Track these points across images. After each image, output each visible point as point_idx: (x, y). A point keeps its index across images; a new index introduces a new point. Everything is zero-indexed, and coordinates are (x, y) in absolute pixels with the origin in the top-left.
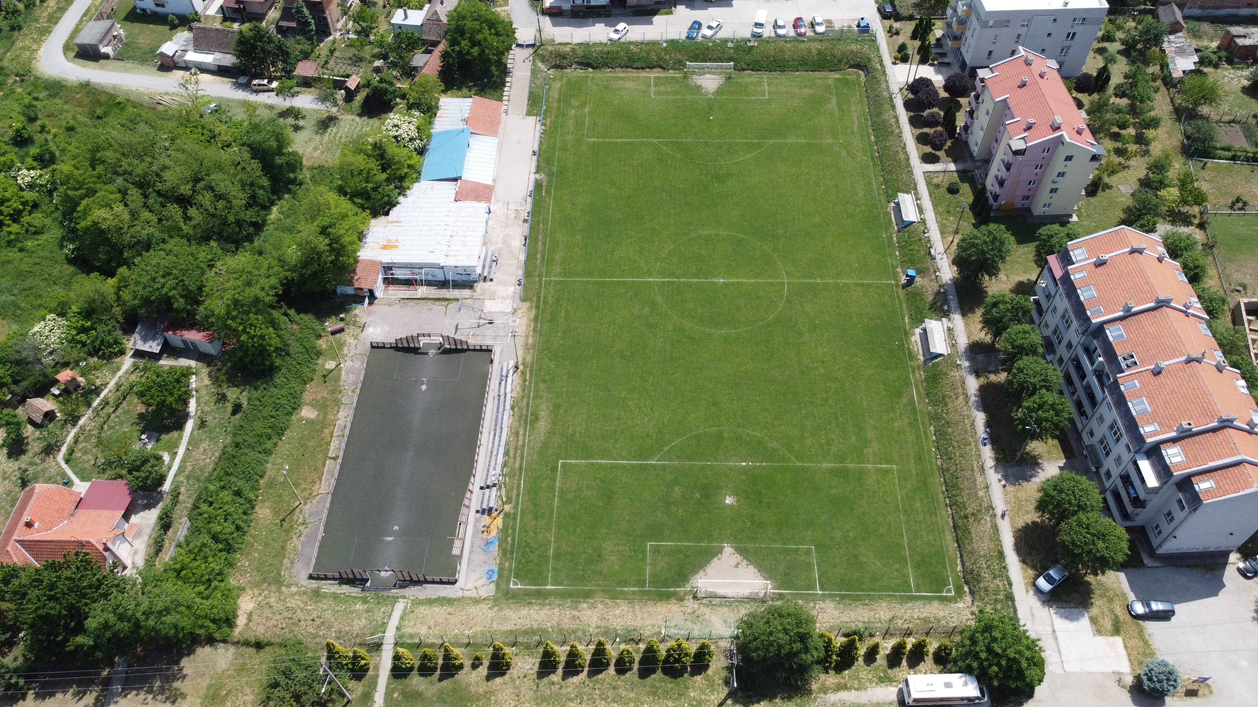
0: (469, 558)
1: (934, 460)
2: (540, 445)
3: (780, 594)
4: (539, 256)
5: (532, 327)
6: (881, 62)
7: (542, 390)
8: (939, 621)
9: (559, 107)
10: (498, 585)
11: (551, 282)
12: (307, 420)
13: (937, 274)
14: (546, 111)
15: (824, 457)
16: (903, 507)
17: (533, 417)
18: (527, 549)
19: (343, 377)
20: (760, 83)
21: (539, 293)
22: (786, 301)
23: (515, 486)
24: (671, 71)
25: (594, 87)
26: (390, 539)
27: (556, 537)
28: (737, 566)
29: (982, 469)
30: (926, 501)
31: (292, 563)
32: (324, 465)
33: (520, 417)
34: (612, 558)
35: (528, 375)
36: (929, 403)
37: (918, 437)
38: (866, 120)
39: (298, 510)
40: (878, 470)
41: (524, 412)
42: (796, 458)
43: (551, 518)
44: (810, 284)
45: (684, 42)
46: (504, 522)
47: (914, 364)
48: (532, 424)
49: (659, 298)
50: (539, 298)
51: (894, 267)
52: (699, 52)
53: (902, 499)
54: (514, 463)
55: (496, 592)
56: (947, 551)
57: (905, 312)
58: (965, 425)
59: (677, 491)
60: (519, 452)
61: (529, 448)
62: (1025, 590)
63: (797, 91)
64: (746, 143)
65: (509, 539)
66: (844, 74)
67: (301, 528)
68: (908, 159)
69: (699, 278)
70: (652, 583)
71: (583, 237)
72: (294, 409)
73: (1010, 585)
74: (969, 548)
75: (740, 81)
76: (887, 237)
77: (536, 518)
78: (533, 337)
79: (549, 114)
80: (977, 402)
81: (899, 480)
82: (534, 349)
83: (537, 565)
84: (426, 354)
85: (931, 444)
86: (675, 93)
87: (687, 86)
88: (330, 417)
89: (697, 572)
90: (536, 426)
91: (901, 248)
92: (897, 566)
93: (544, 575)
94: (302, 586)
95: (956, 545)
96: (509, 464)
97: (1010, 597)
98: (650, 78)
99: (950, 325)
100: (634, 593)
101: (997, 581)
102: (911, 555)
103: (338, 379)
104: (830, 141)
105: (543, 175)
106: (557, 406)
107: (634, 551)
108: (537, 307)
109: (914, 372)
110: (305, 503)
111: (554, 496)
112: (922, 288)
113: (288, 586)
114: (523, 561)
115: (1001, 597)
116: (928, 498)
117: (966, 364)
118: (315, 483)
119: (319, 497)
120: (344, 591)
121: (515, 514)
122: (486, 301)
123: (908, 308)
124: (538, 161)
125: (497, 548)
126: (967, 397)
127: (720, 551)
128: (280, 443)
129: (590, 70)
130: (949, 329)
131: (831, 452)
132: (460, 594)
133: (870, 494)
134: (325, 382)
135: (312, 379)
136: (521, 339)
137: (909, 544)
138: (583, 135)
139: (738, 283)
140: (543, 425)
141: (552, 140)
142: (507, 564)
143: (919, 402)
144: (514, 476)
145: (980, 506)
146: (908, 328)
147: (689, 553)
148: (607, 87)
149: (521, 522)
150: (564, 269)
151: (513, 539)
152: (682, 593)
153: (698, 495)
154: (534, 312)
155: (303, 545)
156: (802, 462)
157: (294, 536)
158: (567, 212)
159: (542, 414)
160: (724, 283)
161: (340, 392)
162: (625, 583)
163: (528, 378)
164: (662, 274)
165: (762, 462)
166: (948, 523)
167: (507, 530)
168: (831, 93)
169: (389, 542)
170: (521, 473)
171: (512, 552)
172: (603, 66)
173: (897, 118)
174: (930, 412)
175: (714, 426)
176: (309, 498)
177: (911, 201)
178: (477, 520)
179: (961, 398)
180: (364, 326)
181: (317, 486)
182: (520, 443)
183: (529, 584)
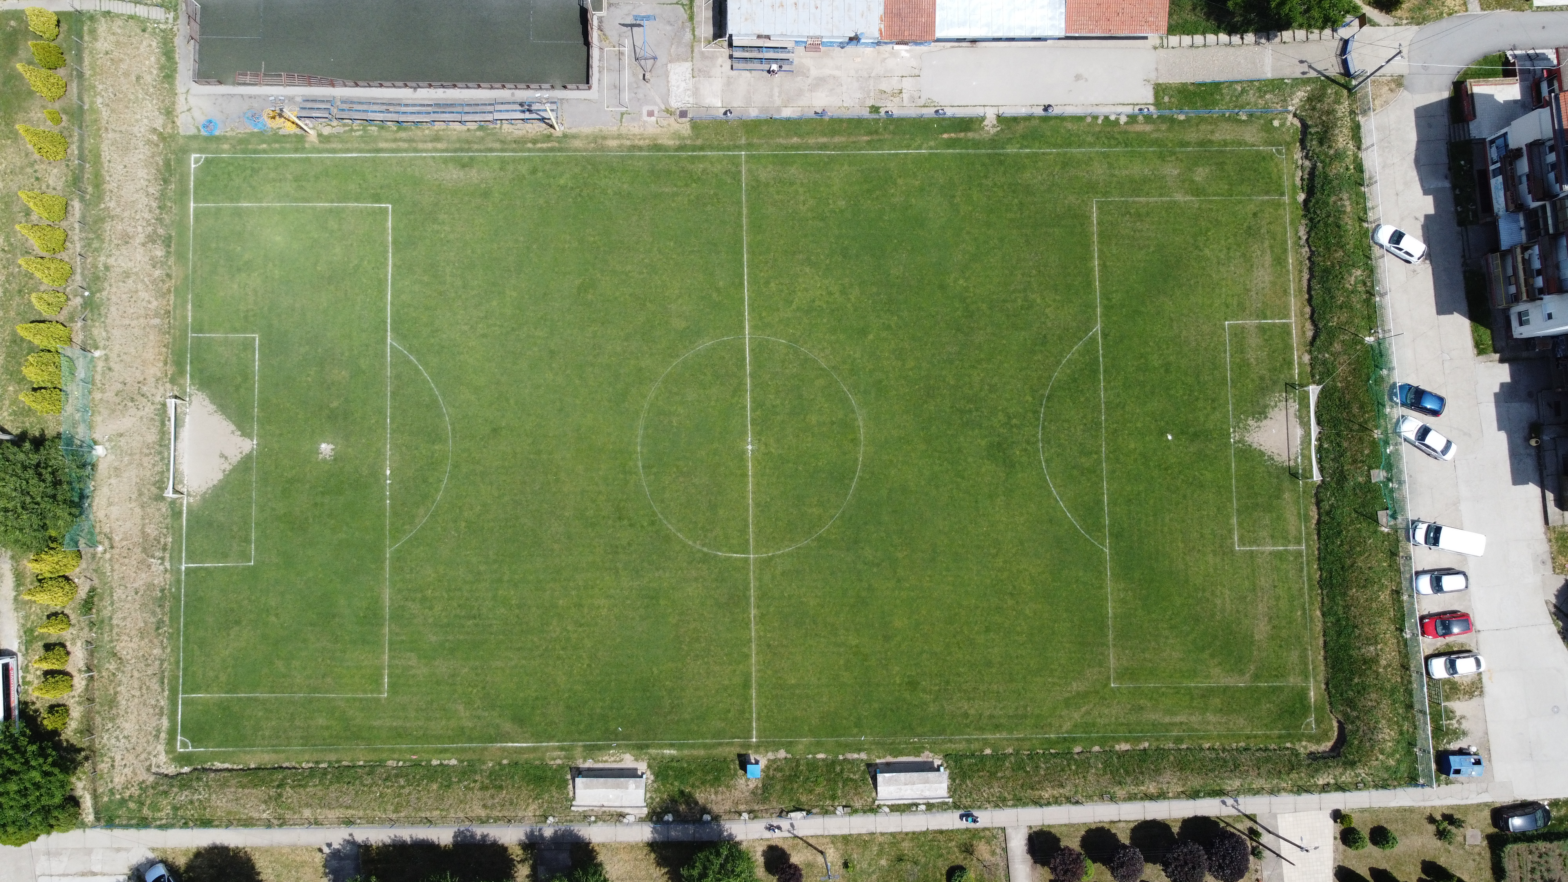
0: (232, 96)
1: (396, 756)
2: (417, 174)
3: (180, 513)
4: (795, 140)
5: (641, 143)
6: (1340, 788)
7: (516, 169)
8: (112, 719)
9: (1183, 144)
10: (195, 137)
11: (738, 165)
13: (745, 816)
14: (1172, 121)
15: (400, 591)
16: (319, 700)
17: (466, 160)
18: (248, 172)
20: (1280, 535)
21: (712, 148)
22: (705, 554)
23: (349, 145)
24: (1306, 358)
25: (1251, 208)
27: (267, 208)
28: (222, 456)
29: (349, 822)
30: (326, 734)
33: (468, 142)
34: (236, 286)
35: (545, 145)
36: (500, 764)
37: (439, 738)
38: (1179, 740)
40: (379, 669)
41: (476, 146)
42: (398, 551)
43: (296, 200)
44: (747, 598)
45: (1380, 380)
46: (289, 135)
47: (578, 752)
48: (452, 159)
49: (705, 344)
50: (702, 148)
51: (788, 746)
52: (1355, 410)
53: (330, 700)
54: (386, 140)
55: (185, 137)
56: (245, 752)
57: (686, 752)
58: (431, 810)
59: (341, 375)
60: (406, 145)
61: (412, 159)
62: (155, 846)
63: (1262, 608)
64: (1099, 502)
65: (264, 146)
66: (1319, 709)
68: (1037, 803)
69: (753, 410)
70: (198, 342)
71: (842, 211)
73: (160, 827)
74: (234, 782)
75: (1286, 495)
76: (861, 743)
77: (297, 179)
78: (620, 146)
79: (1164, 127)
80: (473, 836)
81: (361, 700)
82: (594, 150)
83: (226, 186)
85: (425, 756)
86: (1242, 368)
87: (1263, 389)
89: (213, 402)
90: (451, 166)
91: (831, 765)
92: (223, 678)
93: (210, 197)
95: (252, 766)
96: (384, 133)
97: (144, 823)
98: (1287, 316)
99: (631, 819)
100: (185, 317)
101: (168, 810)
102: (240, 699)
104: (1112, 662)
105: (993, 131)
106: (486, 194)
107: (246, 318)
108: (681, 148)
109: (562, 749)
111: (332, 201)
112: (728, 787)
114: (231, 168)
115: (146, 811)
116: (331, 737)
117: (548, 832)
121: (303, 150)
122: (688, 65)
123: (695, 759)
124: (1029, 118)
125: (247, 131)
126: (483, 821)
127: (246, 434)
129: (1301, 197)
130: (622, 815)
131: (409, 604)
132: (180, 88)
133: (338, 654)
136: (615, 128)
137: (256, 700)
138: (1105, 194)
139: (745, 475)
140: (454, 174)
141: (1090, 139)
142: (226, 147)
143: (504, 749)
144: (365, 142)
145: (288, 809)
146: (653, 751)
147: (242, 390)
148: (1251, 232)
149: (291, 159)
150: (767, 185)
151: (264, 151)
152: (182, 382)
153: (335, 404)
154: (671, 143)
156: (391, 558)
158: (900, 181)
159: (473, 173)
160: (744, 452)
162: (198, 305)
163: (539, 145)
164: (759, 349)
165: (391, 499)
166: (288, 760)
167: (276, 142)
168: (1256, 677)
170: (369, 151)
171: (243, 151)
172: (1311, 220)
173: (1161, 796)
174: (484, 763)
175: (453, 430)
177: (927, 794)
178: (291, 99)
179: (483, 813)
182: (421, 146)
183: (196, 179)
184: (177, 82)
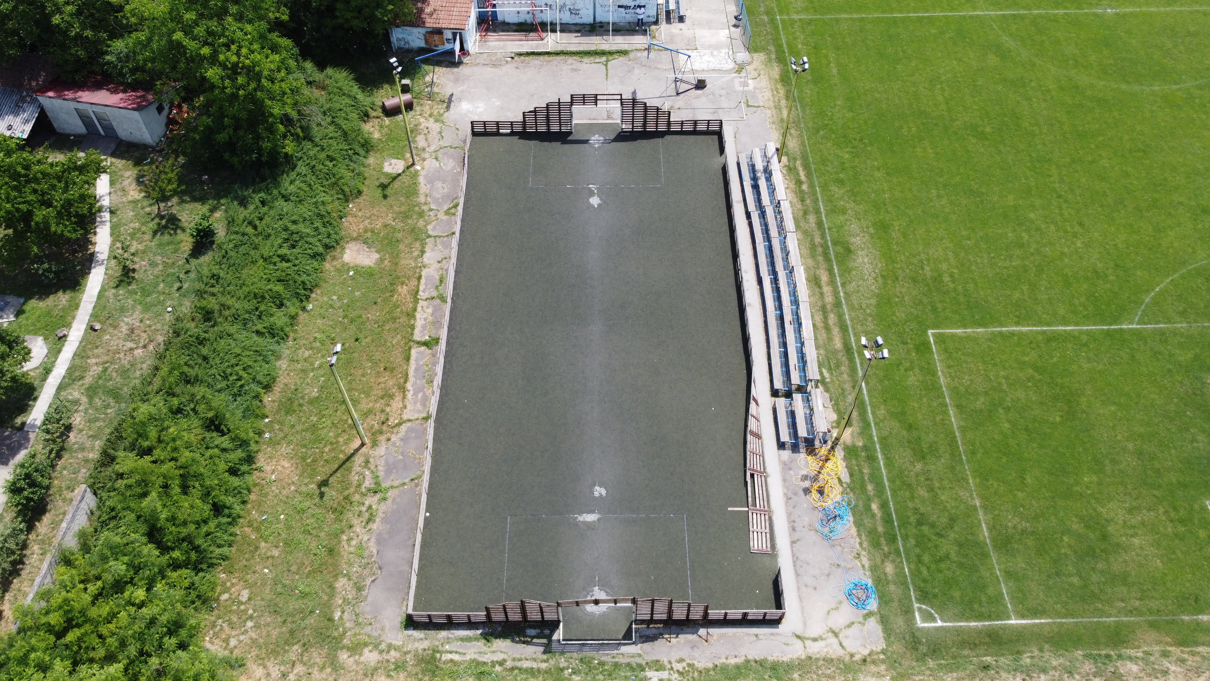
0: (795, 559)
2: (873, 301)
5: (782, 92)
7: (841, 198)
10: (884, 621)
11: (792, 21)
12: (358, 270)
17: (839, 249)
18: (925, 529)
19: (423, 187)
21: (777, 39)
23: (848, 386)
26: (591, 518)
27: (982, 497)
31: (360, 589)
32: (408, 359)
34: (1136, 541)
39: (358, 460)
41: (818, 240)
43: (955, 454)
46: (850, 469)
48: (840, 263)
49: (1006, 40)
50: (779, 46)
54: (830, 339)
55: (888, 640)
60: (832, 318)
61: (852, 308)
65: (874, 507)
67: (371, 500)
69: (1067, 8)
72: (327, 247)
77: (920, 455)
78: (789, 108)
82: (799, 129)
83: (961, 565)
84: (586, 142)
88: (406, 262)
90: (851, 265)
93: (991, 591)
94: (390, 647)
103: (412, 191)
106: (883, 227)
108: (781, 61)
110: (375, 444)
111: (944, 405)
113: (355, 649)
114: (926, 558)
118: (391, 397)
119: (404, 428)
120: (499, 657)
121: (868, 449)
122: (681, 53)
125: (854, 531)
128: (303, 317)
132: (799, 651)
134: (385, 197)
135: (360, 193)
136: (768, 112)
139: (1143, 13)
140: (863, 262)
142: (889, 569)
144: (838, 366)
149: (887, 465)
151: (884, 506)
154: (777, 69)
155: (379, 542)
157: (355, 521)
159: (856, 241)
160: (1117, 14)
161: (421, 214)
162: (1197, 603)
163: (803, 178)
164: (996, 5)
167: (863, 488)
169: (589, 526)
171: (892, 539)
176: (381, 432)
178: (786, 467)
180: (450, 101)
181: (396, 404)
182: (829, 299)
183: (962, 617)
184: (785, 659)
